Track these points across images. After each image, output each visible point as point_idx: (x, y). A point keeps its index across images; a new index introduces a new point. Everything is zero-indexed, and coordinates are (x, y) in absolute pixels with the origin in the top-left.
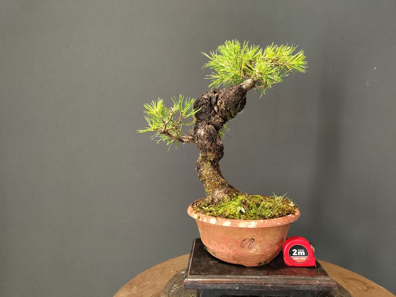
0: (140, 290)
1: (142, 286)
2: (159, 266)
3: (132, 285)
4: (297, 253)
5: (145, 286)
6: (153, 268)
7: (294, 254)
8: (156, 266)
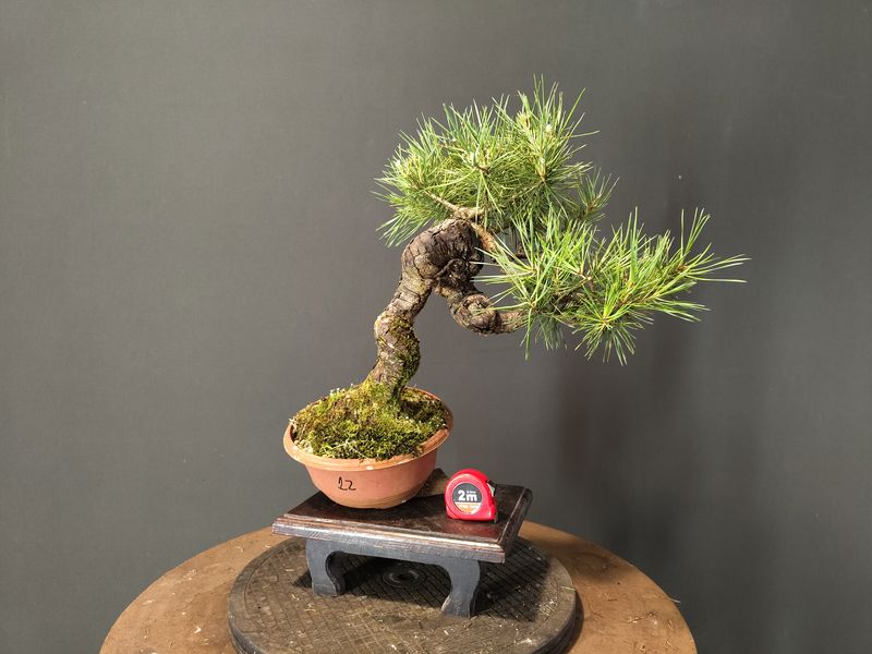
0: (201, 576)
1: (205, 569)
2: (244, 538)
3: (186, 570)
4: (465, 497)
5: (211, 569)
6: (232, 541)
7: (461, 498)
8: (238, 539)
